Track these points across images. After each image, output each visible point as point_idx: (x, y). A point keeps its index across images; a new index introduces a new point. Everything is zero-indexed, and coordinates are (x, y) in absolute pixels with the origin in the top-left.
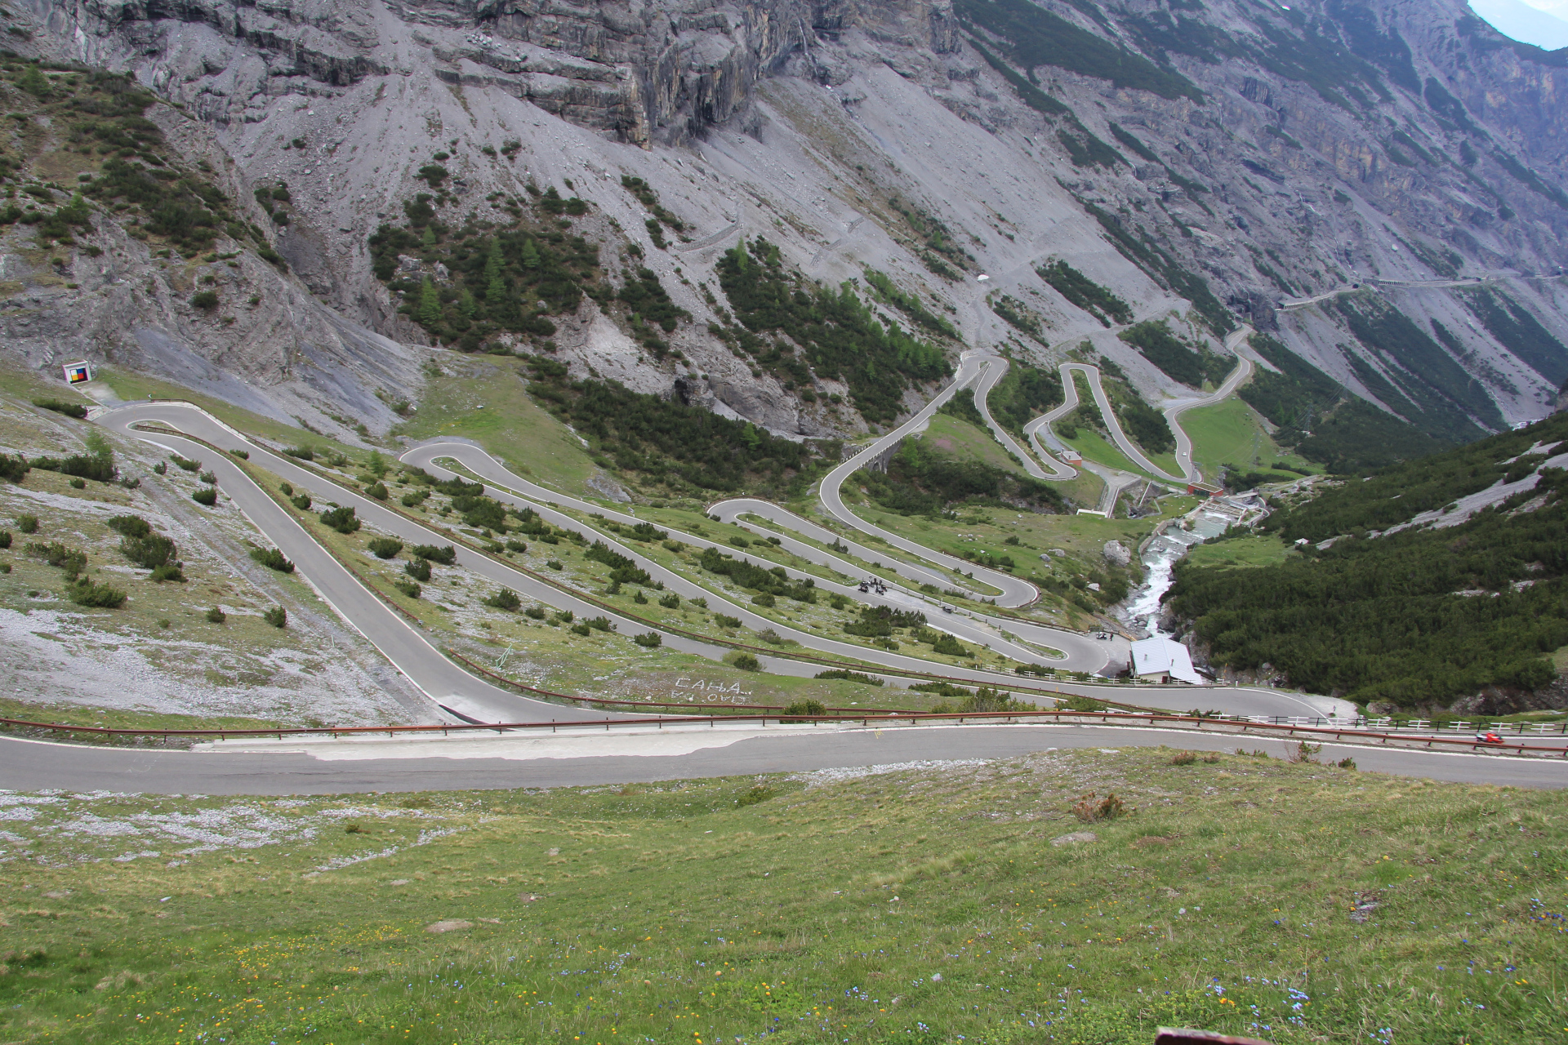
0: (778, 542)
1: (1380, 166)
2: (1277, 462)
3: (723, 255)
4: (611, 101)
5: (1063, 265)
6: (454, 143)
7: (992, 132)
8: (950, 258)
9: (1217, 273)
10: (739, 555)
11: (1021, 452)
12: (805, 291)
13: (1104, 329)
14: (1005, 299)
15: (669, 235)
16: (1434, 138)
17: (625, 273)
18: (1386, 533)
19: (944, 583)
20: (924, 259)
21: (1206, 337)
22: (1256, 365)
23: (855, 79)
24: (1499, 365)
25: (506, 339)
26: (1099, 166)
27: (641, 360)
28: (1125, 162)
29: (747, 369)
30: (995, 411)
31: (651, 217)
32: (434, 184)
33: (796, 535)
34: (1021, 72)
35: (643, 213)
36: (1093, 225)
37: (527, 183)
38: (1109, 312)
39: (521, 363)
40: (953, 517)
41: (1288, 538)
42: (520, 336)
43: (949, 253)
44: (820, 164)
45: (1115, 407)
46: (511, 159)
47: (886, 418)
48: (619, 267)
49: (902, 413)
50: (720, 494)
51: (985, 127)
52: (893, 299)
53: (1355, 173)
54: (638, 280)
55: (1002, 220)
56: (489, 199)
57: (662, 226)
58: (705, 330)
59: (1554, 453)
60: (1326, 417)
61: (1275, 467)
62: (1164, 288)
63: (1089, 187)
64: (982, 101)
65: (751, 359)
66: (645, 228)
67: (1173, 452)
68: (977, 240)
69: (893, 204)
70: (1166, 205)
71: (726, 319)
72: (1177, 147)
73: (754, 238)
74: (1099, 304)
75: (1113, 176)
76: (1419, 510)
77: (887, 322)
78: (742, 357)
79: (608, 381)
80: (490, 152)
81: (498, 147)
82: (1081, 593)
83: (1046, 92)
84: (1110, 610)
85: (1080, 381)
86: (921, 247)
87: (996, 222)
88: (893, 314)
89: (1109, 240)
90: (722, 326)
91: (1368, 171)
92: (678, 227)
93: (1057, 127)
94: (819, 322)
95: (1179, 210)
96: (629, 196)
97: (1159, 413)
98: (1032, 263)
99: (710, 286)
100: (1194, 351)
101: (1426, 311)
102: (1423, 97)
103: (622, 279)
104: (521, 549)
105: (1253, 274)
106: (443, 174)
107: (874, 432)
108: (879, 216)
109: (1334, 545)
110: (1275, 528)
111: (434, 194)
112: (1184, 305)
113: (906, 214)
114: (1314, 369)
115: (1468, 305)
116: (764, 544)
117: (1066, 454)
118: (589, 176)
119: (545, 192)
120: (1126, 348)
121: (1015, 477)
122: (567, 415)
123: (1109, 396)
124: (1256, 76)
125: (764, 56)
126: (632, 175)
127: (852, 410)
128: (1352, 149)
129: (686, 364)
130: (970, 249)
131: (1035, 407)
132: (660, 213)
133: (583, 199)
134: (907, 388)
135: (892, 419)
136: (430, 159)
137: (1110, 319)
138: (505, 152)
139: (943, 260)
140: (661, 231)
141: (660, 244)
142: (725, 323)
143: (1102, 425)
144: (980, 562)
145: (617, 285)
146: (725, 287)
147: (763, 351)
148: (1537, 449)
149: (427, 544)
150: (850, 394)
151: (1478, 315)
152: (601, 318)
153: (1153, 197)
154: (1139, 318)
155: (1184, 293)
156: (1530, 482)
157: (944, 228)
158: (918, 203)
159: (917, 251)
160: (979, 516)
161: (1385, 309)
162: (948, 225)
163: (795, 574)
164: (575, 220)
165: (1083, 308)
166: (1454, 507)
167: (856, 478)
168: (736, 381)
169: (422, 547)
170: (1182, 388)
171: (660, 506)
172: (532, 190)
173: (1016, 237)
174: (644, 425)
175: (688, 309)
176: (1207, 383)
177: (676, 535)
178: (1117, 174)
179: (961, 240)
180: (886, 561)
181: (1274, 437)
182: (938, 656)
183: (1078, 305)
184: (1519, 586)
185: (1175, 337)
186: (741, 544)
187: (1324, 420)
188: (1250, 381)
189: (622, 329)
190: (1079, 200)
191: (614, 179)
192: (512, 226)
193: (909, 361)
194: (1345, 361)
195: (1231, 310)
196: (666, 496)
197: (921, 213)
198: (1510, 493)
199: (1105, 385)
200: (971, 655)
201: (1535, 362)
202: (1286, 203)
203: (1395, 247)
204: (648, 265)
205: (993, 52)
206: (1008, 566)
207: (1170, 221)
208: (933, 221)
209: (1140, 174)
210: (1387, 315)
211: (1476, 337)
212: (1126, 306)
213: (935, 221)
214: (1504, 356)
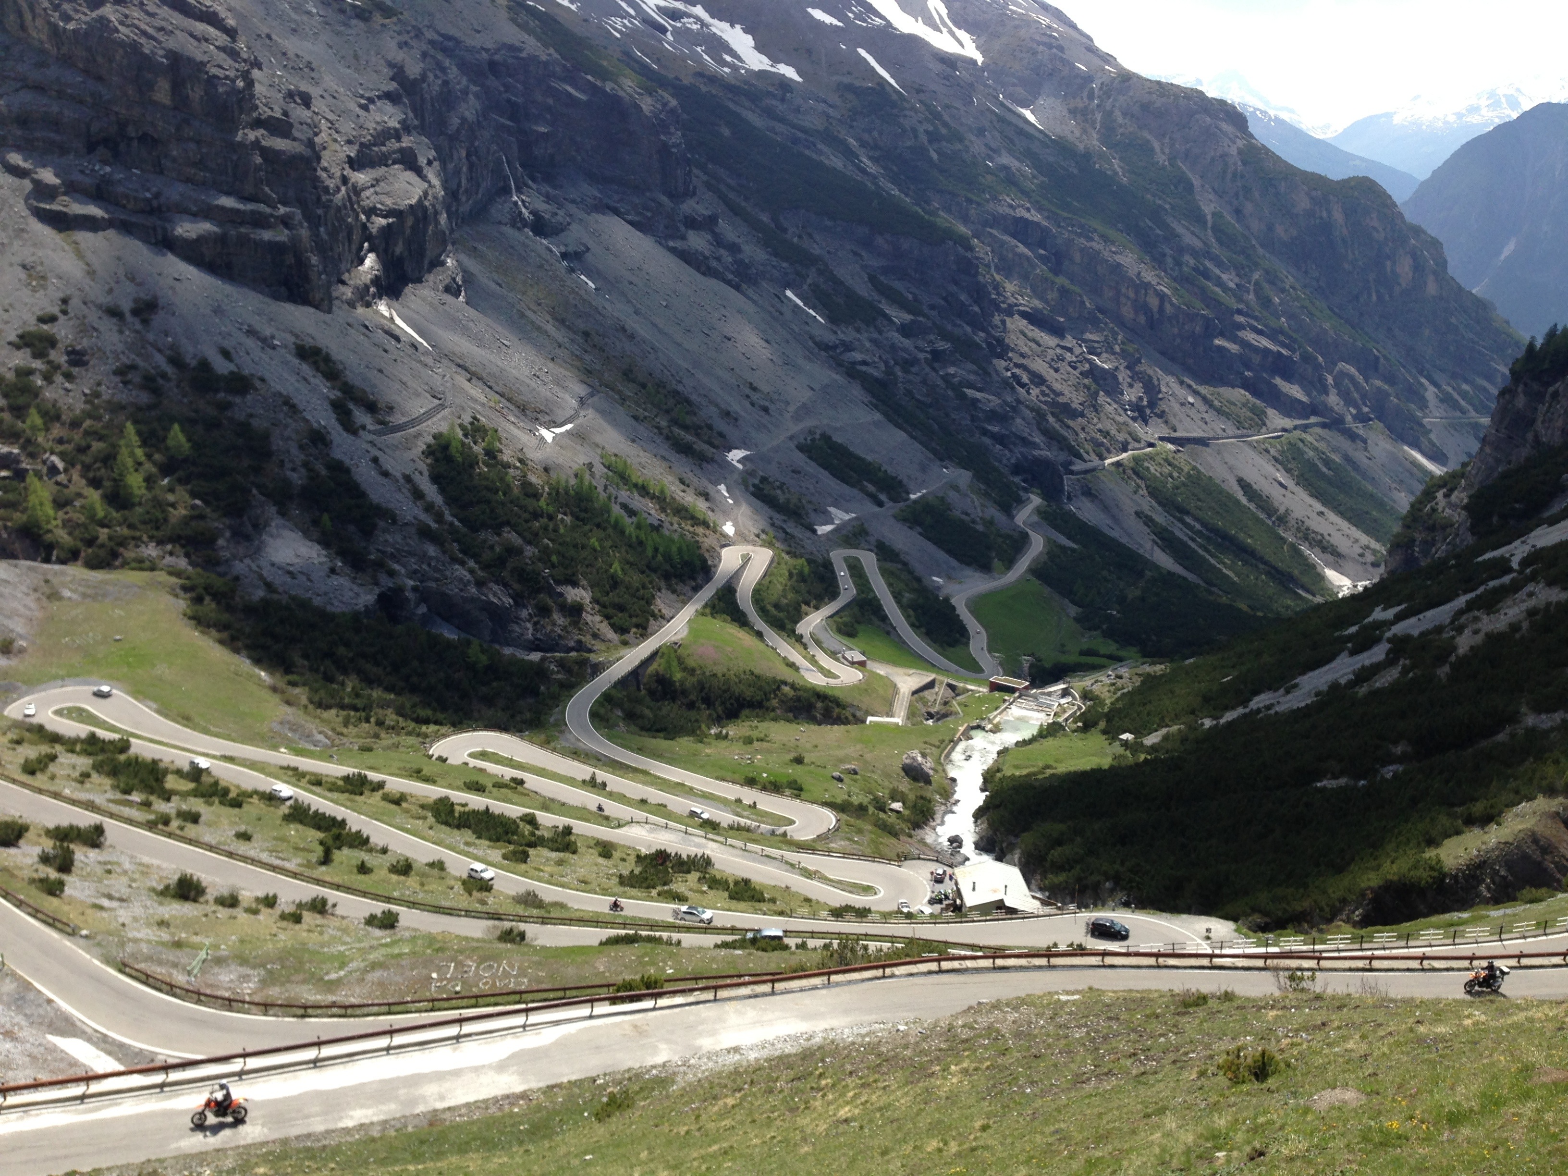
0: (521, 782)
1: (1168, 309)
2: (1085, 647)
3: (430, 439)
4: (276, 248)
5: (826, 438)
6: (65, 301)
7: (737, 288)
8: (697, 435)
9: (1000, 439)
10: (476, 802)
11: (795, 656)
12: (533, 479)
13: (877, 509)
14: (764, 480)
15: (361, 417)
16: (1225, 277)
17: (305, 465)
18: (1222, 721)
19: (726, 818)
20: (668, 438)
21: (993, 512)
22: (1049, 541)
23: (574, 227)
24: (1318, 525)
25: (151, 551)
26: (859, 323)
27: (333, 571)
28: (888, 318)
29: (468, 576)
30: (763, 611)
31: (335, 394)
32: (38, 355)
33: (542, 772)
34: (765, 218)
35: (324, 388)
36: (857, 391)
37: (168, 352)
38: (881, 489)
39: (174, 580)
40: (726, 737)
41: (1111, 733)
42: (169, 547)
43: (696, 430)
44: (539, 329)
45: (897, 596)
46: (145, 322)
47: (637, 626)
48: (299, 456)
49: (656, 619)
50: (443, 730)
51: (729, 283)
52: (636, 485)
53: (1142, 319)
54: (324, 472)
55: (754, 389)
56: (117, 372)
57: (351, 406)
58: (413, 530)
59: (1400, 618)
60: (1133, 593)
61: (1083, 653)
62: (941, 460)
63: (848, 347)
64: (722, 252)
65: (472, 564)
66: (329, 407)
67: (967, 644)
68: (728, 414)
69: (628, 374)
70: (936, 365)
71: (439, 517)
72: (945, 299)
73: (467, 419)
74: (870, 481)
75: (876, 335)
76: (1256, 693)
77: (632, 513)
78: (463, 563)
79: (294, 598)
80: (114, 312)
81: (126, 306)
82: (882, 815)
83: (795, 240)
84: (919, 833)
85: (856, 569)
86: (664, 424)
87: (748, 391)
88: (638, 502)
89: (876, 407)
90: (434, 525)
91: (1156, 316)
92: (372, 407)
93: (809, 281)
94: (551, 518)
95: (952, 370)
96: (306, 369)
97: (947, 600)
98: (791, 438)
99: (416, 477)
100: (980, 528)
101: (1231, 469)
102: (1210, 232)
103: (303, 471)
104: (194, 818)
105: (1038, 439)
106: (51, 342)
107: (625, 643)
108: (613, 390)
109: (1165, 738)
110: (1095, 724)
111: (37, 364)
112: (964, 477)
113: (644, 386)
114: (1113, 540)
115: (1276, 460)
116: (505, 786)
117: (849, 655)
118: (250, 343)
119: (194, 363)
120: (904, 530)
121: (793, 686)
122: (240, 644)
123: (890, 585)
124: (1027, 215)
125: (464, 199)
126: (309, 342)
127: (598, 618)
128: (1137, 293)
129: (391, 574)
130: (721, 425)
131: (807, 604)
132: (348, 390)
133: (246, 372)
134: (659, 590)
135: (645, 628)
136: (33, 320)
137: (883, 497)
138: (135, 312)
139: (689, 438)
140: (349, 413)
141: (350, 427)
142: (436, 522)
143: (884, 618)
144: (764, 788)
145: (297, 478)
146: (435, 478)
147: (487, 556)
148: (1379, 614)
149: (65, 823)
150: (595, 601)
151: (1288, 471)
152: (277, 521)
153: (921, 356)
154: (916, 494)
155: (964, 464)
156: (1378, 653)
157: (688, 402)
158: (657, 373)
159: (658, 428)
160: (755, 734)
161: (1186, 469)
162: (694, 397)
163: (547, 820)
164: (238, 400)
165: (852, 486)
166: (1296, 686)
167: (607, 698)
168: (453, 590)
169: (57, 828)
170: (968, 572)
171: (370, 750)
172: (176, 361)
173: (772, 408)
174: (341, 650)
175: (392, 506)
176: (996, 563)
177: (396, 784)
178: (880, 332)
179: (709, 413)
180: (655, 795)
181: (1077, 620)
182: (734, 904)
183: (847, 482)
184: (1388, 772)
185: (957, 513)
186: (477, 788)
187: (1130, 596)
188: (1045, 558)
189: (307, 535)
190: (839, 364)
191: (286, 347)
192: (150, 407)
193: (660, 558)
194: (1147, 530)
195: (1017, 479)
196: (377, 736)
197: (661, 385)
198: (1359, 666)
199: (884, 572)
200: (773, 901)
201: (1356, 518)
202: (1068, 356)
203: (1191, 399)
204: (337, 454)
205: (732, 195)
206: (797, 790)
207: (940, 382)
208: (676, 393)
209: (906, 330)
210: (1189, 476)
211: (1288, 494)
212: (900, 482)
213: (678, 393)
214: (1321, 514)
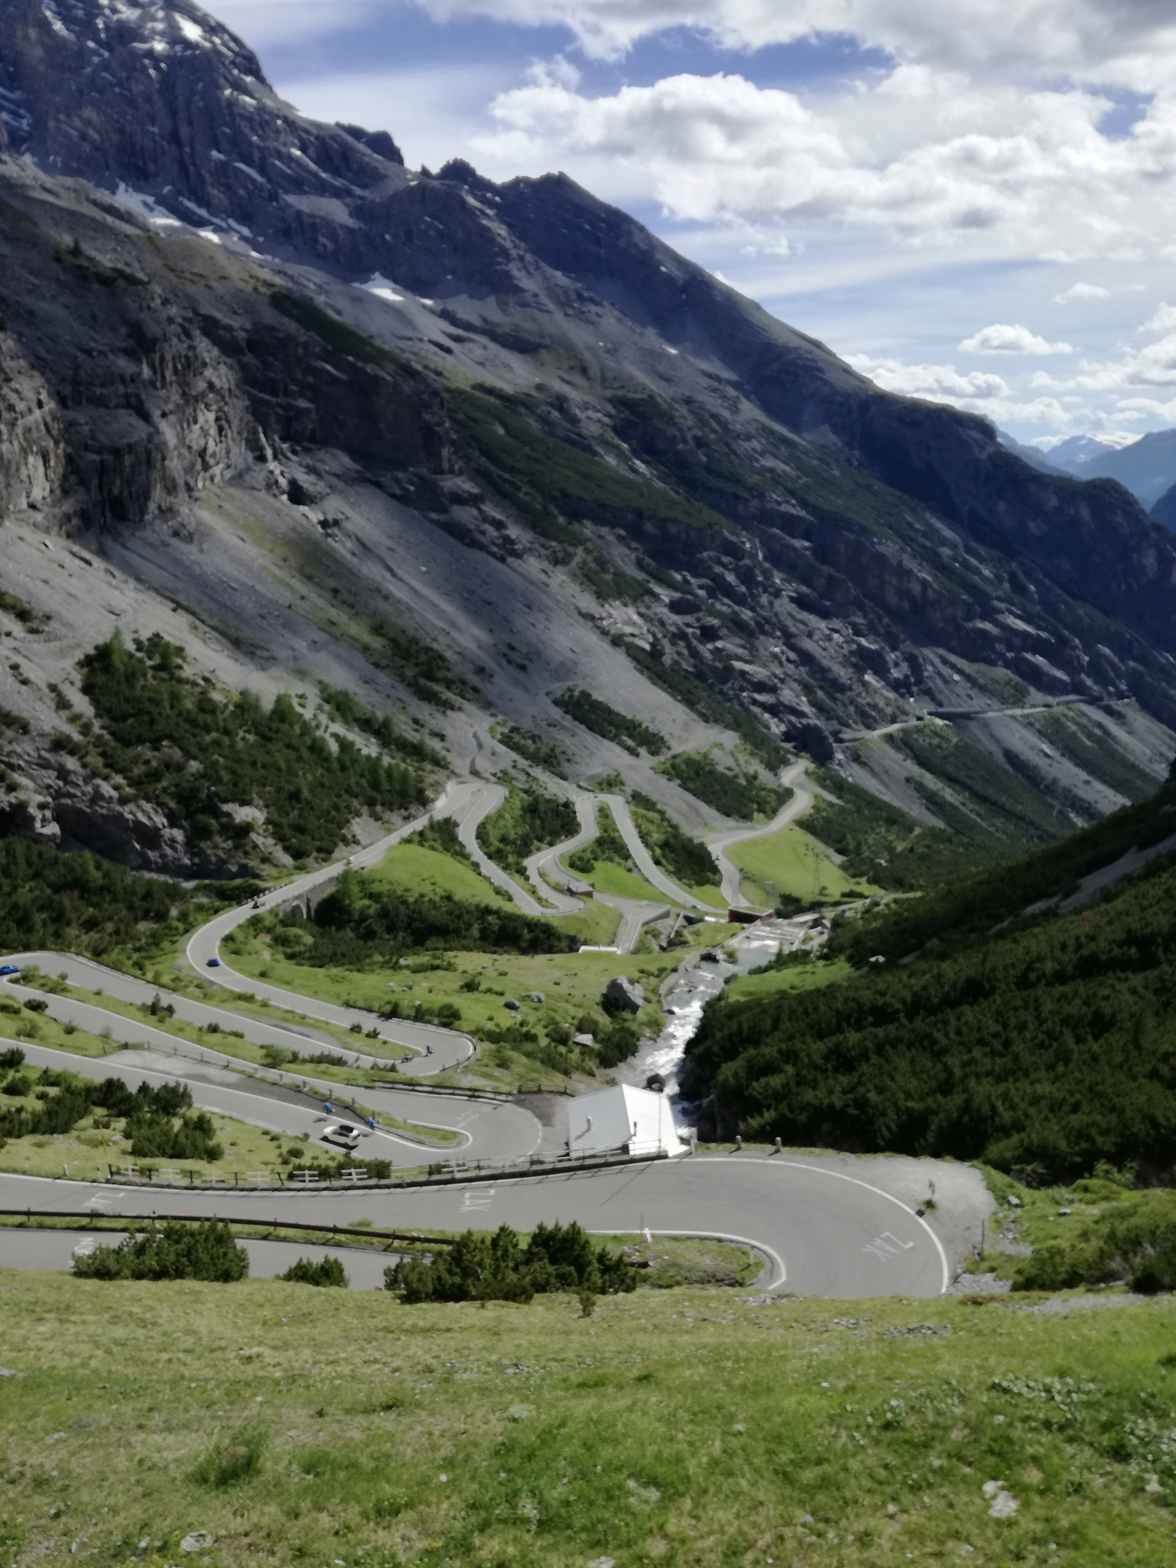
5: (585, 696)
9: (768, 708)
13: (635, 761)
14: (515, 730)
20: (411, 685)
21: (755, 766)
22: (815, 798)
24: (1083, 792)
26: (626, 599)
28: (656, 596)
36: (622, 658)
38: (640, 743)
41: (858, 958)
45: (644, 837)
55: (511, 649)
60: (901, 846)
62: (707, 722)
64: (489, 527)
67: (719, 884)
68: (482, 670)
69: (378, 630)
70: (705, 640)
72: (713, 580)
74: (630, 736)
75: (643, 610)
83: (564, 524)
85: (603, 811)
86: (409, 674)
87: (506, 650)
93: (577, 559)
95: (720, 644)
97: (702, 846)
98: (549, 694)
100: (743, 781)
101: (998, 740)
105: (806, 708)
109: (921, 956)
110: (840, 951)
112: (730, 738)
113: (394, 641)
115: (1040, 732)
120: (663, 781)
123: (637, 826)
124: (792, 510)
143: (627, 856)
151: (1052, 742)
153: (690, 630)
154: (677, 749)
155: (730, 727)
157: (441, 658)
158: (411, 632)
161: (956, 742)
162: (448, 654)
165: (610, 739)
170: (727, 821)
173: (530, 666)
176: (758, 814)
178: (648, 607)
179: (462, 668)
181: (842, 867)
183: (604, 736)
185: (720, 769)
187: (899, 848)
188: (812, 811)
190: (604, 634)
194: (917, 794)
195: (785, 745)
197: (415, 641)
202: (835, 637)
203: (956, 678)
207: (708, 653)
208: (428, 649)
209: (674, 607)
210: (957, 747)
211: (1055, 764)
212: (662, 738)
213: (432, 649)
214: (1087, 782)
